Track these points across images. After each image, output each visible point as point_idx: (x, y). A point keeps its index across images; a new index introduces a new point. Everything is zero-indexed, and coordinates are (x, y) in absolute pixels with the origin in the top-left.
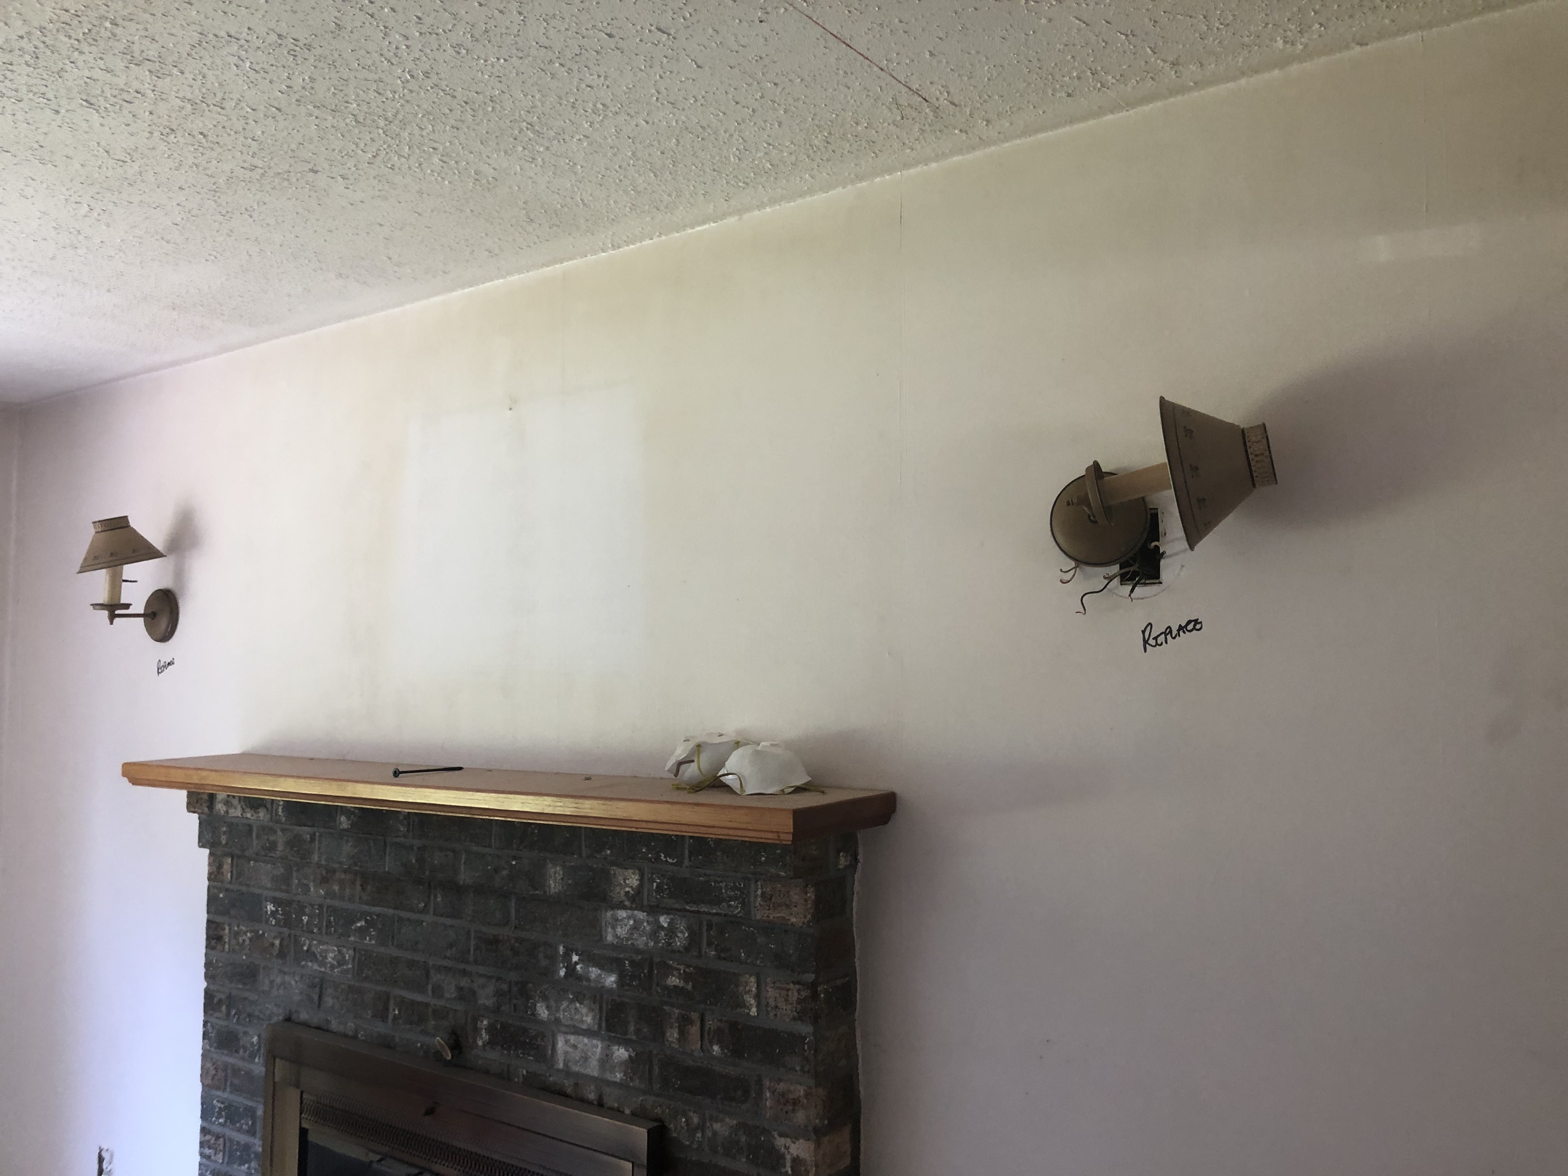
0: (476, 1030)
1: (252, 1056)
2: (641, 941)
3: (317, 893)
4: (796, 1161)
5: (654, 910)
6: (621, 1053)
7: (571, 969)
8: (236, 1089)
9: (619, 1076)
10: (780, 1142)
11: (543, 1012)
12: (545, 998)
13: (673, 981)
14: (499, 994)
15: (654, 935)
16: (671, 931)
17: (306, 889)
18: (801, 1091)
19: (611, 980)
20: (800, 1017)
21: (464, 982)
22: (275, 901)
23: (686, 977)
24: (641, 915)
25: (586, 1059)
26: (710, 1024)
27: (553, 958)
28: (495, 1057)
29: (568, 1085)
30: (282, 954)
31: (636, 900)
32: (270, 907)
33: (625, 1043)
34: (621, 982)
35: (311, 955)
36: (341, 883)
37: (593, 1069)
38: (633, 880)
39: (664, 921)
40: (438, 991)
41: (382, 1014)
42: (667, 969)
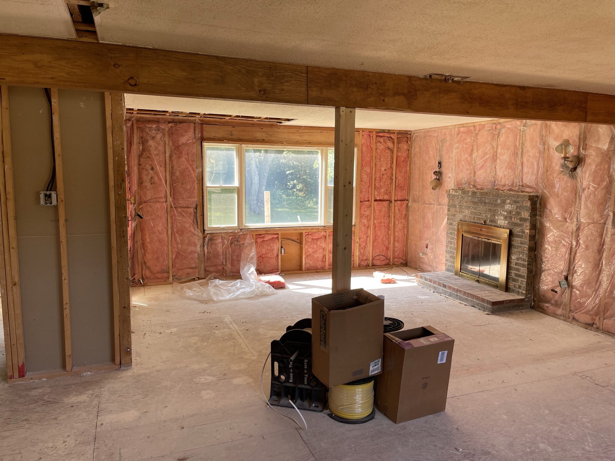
0: (487, 220)
1: (455, 226)
2: (510, 209)
3: (465, 204)
4: (527, 233)
5: (511, 205)
6: (506, 222)
7: (500, 212)
8: (452, 230)
9: (506, 225)
10: (525, 231)
11: (496, 218)
12: (497, 216)
13: (514, 213)
14: (491, 216)
15: (511, 208)
16: (514, 207)
17: (463, 204)
18: (528, 225)
19: (506, 213)
20: (528, 217)
21: (486, 215)
22: (459, 205)
23: (515, 213)
24: (510, 205)
25: (502, 223)
26: (518, 218)
27: (498, 211)
28: (490, 223)
29: (499, 226)
30: (459, 212)
31: (509, 203)
32: (458, 206)
33: (507, 221)
34: (507, 214)
35: (464, 212)
36: (469, 203)
37: (503, 224)
38: (509, 201)
39: (513, 206)
40: (482, 216)
41: (474, 219)
42: (513, 212)
